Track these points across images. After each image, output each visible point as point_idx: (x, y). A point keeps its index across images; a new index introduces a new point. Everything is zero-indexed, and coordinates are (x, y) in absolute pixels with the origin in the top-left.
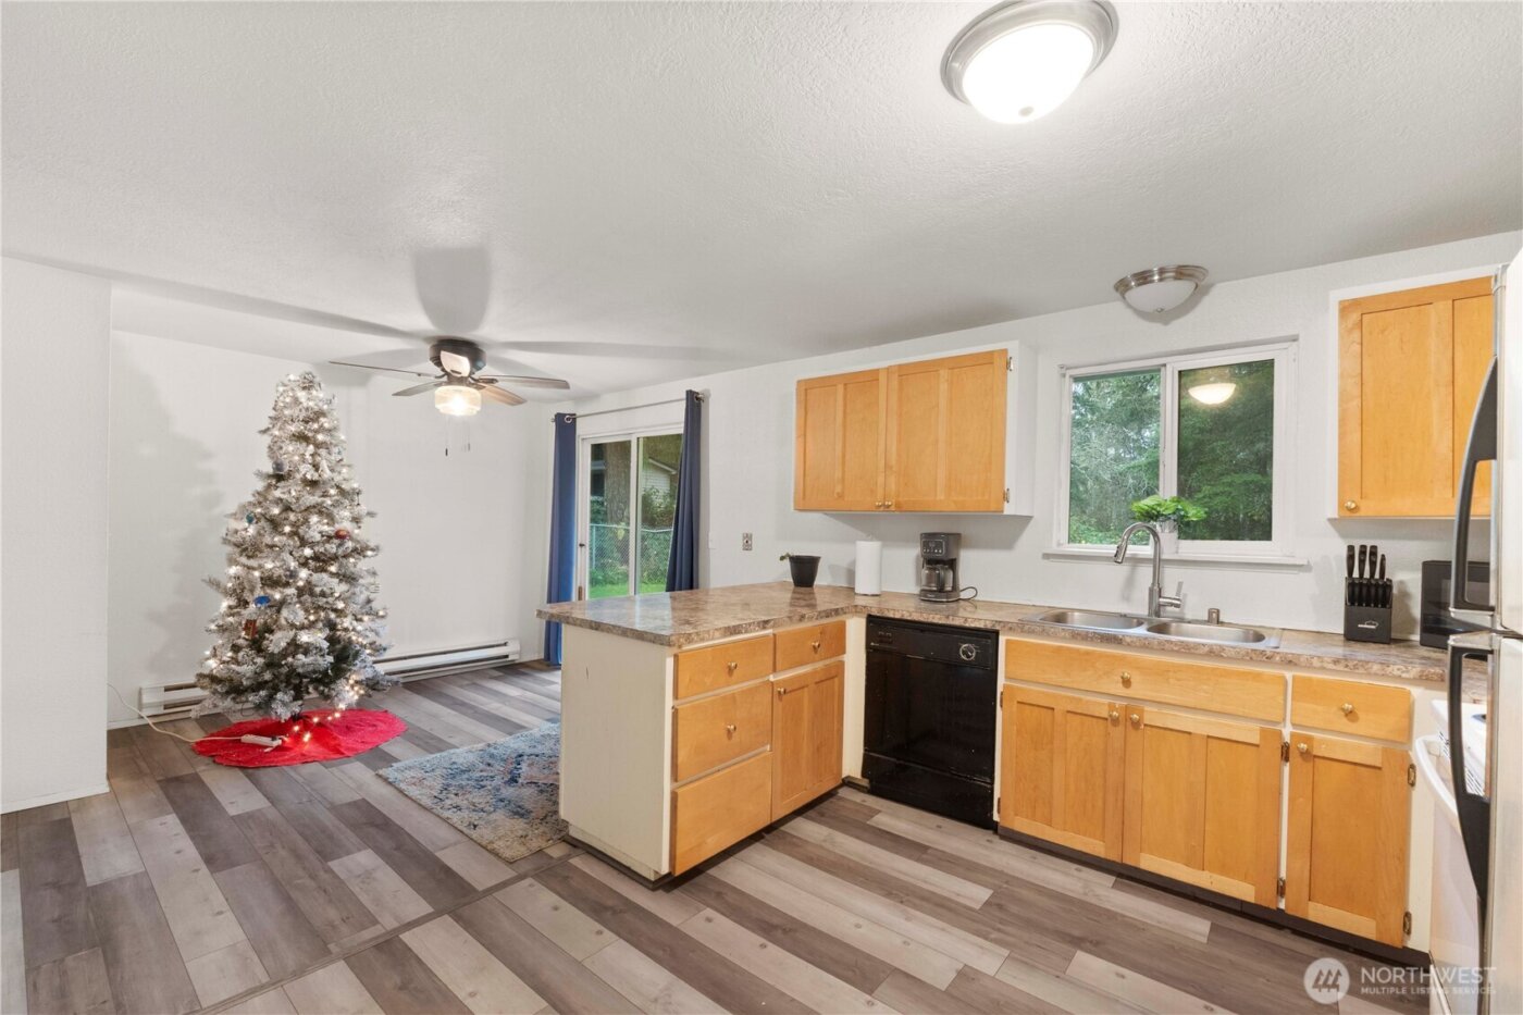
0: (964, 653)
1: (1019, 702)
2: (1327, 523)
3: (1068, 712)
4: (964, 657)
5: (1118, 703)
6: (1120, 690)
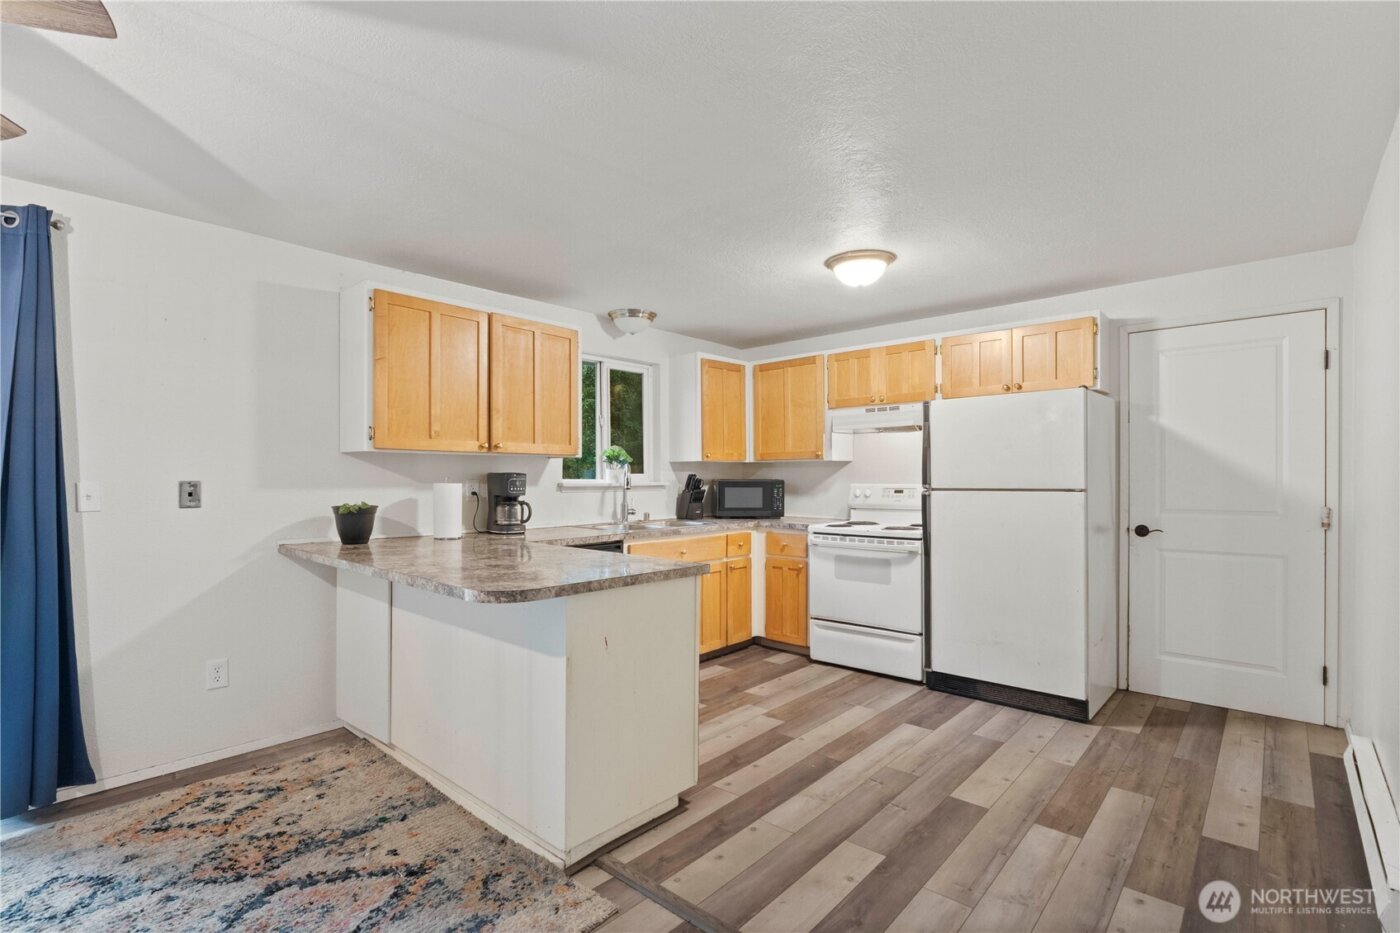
2: (670, 464)
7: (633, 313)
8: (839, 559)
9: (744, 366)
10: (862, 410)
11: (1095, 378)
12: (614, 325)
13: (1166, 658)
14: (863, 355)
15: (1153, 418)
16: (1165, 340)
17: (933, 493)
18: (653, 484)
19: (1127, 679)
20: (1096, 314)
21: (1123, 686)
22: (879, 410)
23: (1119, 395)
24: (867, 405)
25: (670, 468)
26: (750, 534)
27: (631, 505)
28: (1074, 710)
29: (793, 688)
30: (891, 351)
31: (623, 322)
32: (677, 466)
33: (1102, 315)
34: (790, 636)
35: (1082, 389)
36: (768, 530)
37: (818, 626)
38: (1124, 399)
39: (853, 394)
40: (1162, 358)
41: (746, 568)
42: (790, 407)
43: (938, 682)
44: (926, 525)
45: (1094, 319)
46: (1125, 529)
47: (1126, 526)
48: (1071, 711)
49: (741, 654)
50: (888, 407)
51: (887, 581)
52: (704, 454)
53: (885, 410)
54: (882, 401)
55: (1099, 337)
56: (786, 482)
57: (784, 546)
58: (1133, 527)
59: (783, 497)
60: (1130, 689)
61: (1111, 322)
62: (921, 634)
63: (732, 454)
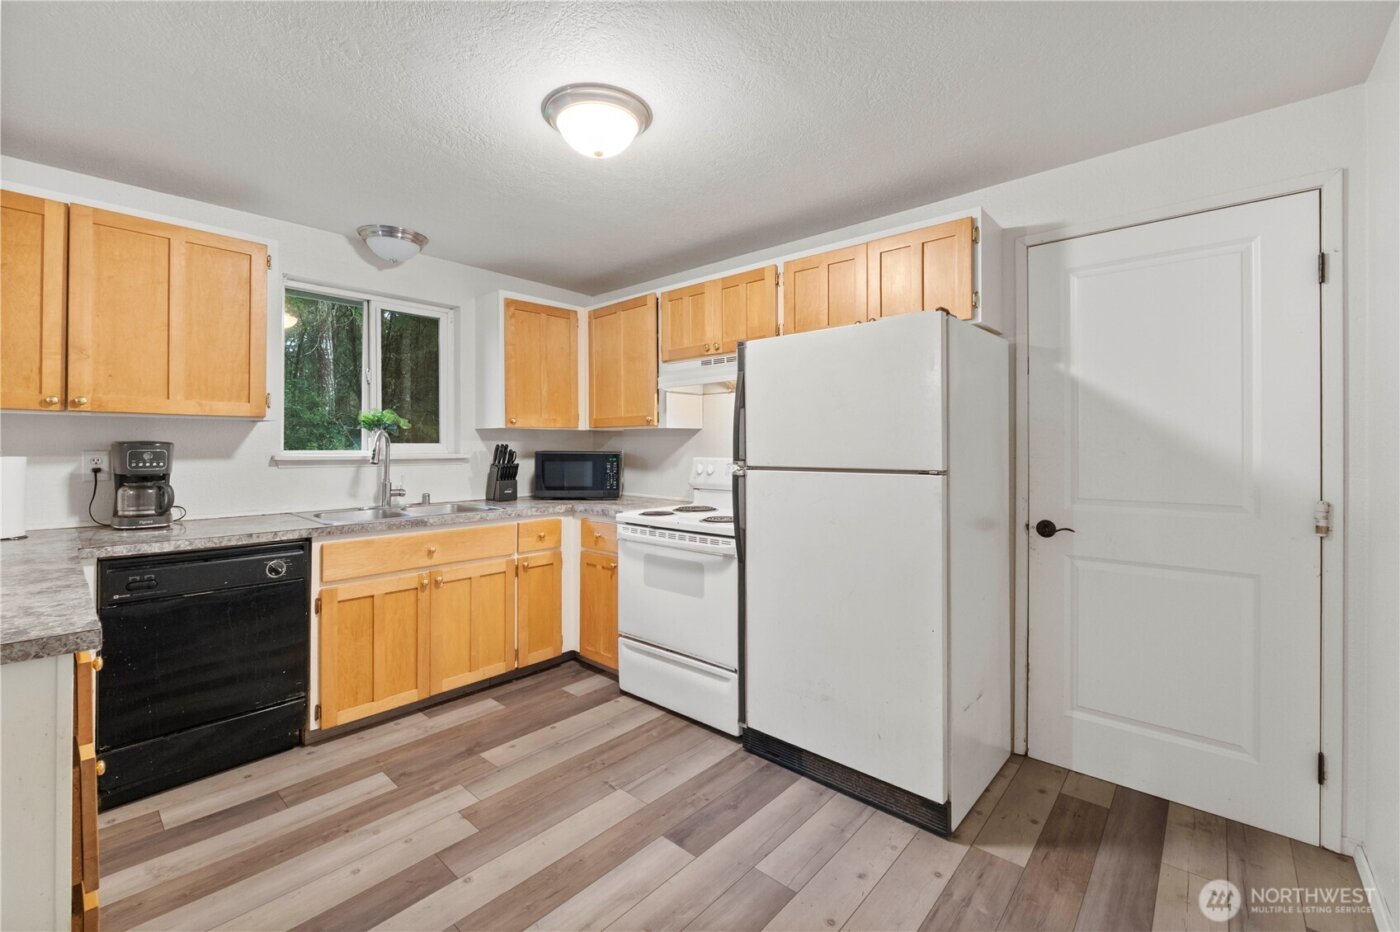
0: (272, 570)
1: (339, 602)
2: (475, 432)
3: (387, 594)
4: (273, 576)
5: (425, 573)
6: (426, 562)
7: (390, 232)
8: (650, 559)
9: (576, 312)
10: (698, 363)
11: (974, 306)
12: (368, 247)
13: (1078, 715)
14: (697, 292)
15: (1061, 366)
16: (1078, 253)
17: (750, 473)
18: (454, 456)
19: (1026, 741)
20: (976, 214)
21: (1020, 750)
22: (717, 362)
23: (1015, 335)
24: (702, 356)
25: (477, 435)
26: (560, 521)
27: (395, 483)
28: (931, 817)
29: (556, 747)
30: (728, 284)
31: (380, 244)
32: (485, 434)
33: (984, 213)
34: (600, 657)
35: (940, 312)
36: (584, 516)
37: (628, 647)
38: (1021, 340)
39: (687, 342)
40: (1075, 283)
41: (554, 565)
42: (622, 362)
43: (756, 743)
44: (738, 519)
45: (973, 221)
46: (1024, 525)
47: (1025, 521)
48: (925, 815)
49: (542, 677)
50: (725, 357)
51: (699, 593)
52: (509, 421)
53: (721, 361)
54: (717, 349)
55: (980, 246)
56: (622, 456)
57: (597, 538)
58: (1034, 523)
59: (618, 473)
60: (1030, 754)
61: (1005, 233)
62: (735, 671)
63: (555, 420)
